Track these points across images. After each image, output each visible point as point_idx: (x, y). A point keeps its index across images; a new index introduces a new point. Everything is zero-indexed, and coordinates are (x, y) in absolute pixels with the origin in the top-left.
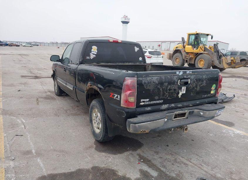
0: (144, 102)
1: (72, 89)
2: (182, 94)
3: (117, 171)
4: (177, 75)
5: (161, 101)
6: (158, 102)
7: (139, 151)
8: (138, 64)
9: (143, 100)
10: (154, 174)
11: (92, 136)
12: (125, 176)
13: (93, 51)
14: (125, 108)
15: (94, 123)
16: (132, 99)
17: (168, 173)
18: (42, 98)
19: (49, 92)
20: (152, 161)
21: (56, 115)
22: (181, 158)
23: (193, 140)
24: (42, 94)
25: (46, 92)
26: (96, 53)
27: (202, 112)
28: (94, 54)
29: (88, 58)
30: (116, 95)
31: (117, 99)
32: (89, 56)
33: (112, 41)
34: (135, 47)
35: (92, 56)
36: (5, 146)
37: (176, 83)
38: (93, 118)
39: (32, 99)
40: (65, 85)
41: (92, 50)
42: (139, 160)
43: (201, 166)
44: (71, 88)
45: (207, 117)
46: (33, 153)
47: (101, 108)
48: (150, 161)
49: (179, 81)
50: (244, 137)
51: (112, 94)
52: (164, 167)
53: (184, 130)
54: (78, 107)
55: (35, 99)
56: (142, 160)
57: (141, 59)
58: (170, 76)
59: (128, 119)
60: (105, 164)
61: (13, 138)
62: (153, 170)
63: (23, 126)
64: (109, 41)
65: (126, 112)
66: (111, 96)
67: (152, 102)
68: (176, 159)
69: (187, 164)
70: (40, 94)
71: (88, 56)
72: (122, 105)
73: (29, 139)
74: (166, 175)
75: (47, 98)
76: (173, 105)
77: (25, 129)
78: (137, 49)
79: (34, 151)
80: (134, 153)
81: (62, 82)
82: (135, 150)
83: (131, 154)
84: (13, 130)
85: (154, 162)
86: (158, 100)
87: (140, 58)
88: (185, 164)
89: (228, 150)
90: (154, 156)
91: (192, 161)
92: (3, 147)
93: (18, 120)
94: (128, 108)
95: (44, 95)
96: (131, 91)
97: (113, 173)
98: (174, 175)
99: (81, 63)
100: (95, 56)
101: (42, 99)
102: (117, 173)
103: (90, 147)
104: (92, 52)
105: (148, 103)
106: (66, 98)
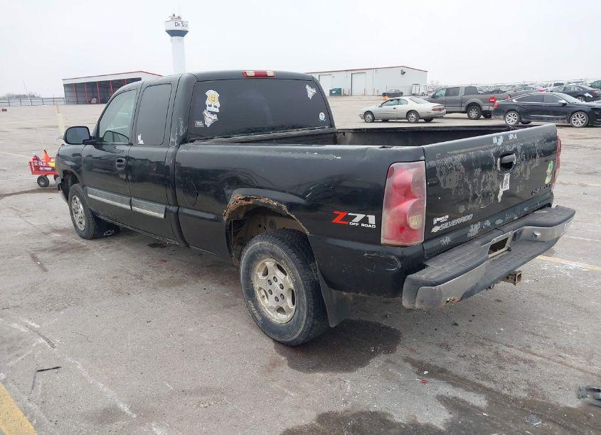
0: (439, 223)
1: (162, 216)
2: (505, 192)
3: (388, 414)
4: (494, 147)
5: (469, 217)
6: (464, 219)
7: (401, 351)
8: (318, 130)
9: (438, 219)
10: (478, 401)
11: (257, 334)
12: (414, 420)
13: (210, 106)
14: (397, 246)
15: (259, 298)
16: (416, 222)
17: (505, 392)
18: (45, 250)
19: (56, 231)
20: (449, 369)
21: (119, 292)
22: (508, 349)
23: (499, 301)
24: (36, 240)
25: (46, 234)
26: (217, 111)
27: (539, 231)
28: (213, 113)
29: (199, 124)
30: (360, 217)
31: (363, 225)
32: (202, 118)
33: (253, 74)
34: (307, 87)
35: (210, 119)
36: (26, 411)
37: (494, 167)
38: (257, 286)
39: (18, 258)
40: (129, 207)
41: (208, 102)
42: (418, 373)
43: (561, 359)
44: (156, 214)
45: (548, 242)
46: (124, 413)
47: (294, 256)
48: (443, 371)
49: (499, 159)
50: (594, 274)
51: (342, 215)
52: (486, 378)
53: (515, 280)
54: (165, 261)
55: (28, 258)
56: (426, 372)
57: (322, 116)
58: (483, 149)
59: (408, 276)
60: (345, 402)
61: (34, 382)
62: (468, 390)
63: (41, 341)
64: (244, 73)
65: (401, 258)
66: (337, 220)
67: (454, 223)
68: (498, 352)
69: (531, 361)
70: (31, 241)
71: (199, 120)
72: (383, 241)
73: (85, 374)
74: (506, 397)
75: (60, 249)
76: (488, 223)
77: (53, 346)
78: (311, 92)
79: (124, 408)
80: (392, 357)
81: (112, 199)
82: (390, 349)
83: (388, 361)
84: (18, 356)
85: (454, 370)
86: (464, 214)
87: (320, 116)
88: (525, 361)
89: (586, 311)
90: (445, 356)
91: (533, 349)
92: (20, 414)
93: (15, 325)
94: (406, 246)
95: (46, 242)
96: (415, 200)
97: (380, 420)
98: (525, 395)
99: (184, 140)
100: (215, 117)
101: (47, 256)
102: (388, 418)
103: (274, 364)
104: (208, 108)
105: (446, 226)
106: (117, 242)
